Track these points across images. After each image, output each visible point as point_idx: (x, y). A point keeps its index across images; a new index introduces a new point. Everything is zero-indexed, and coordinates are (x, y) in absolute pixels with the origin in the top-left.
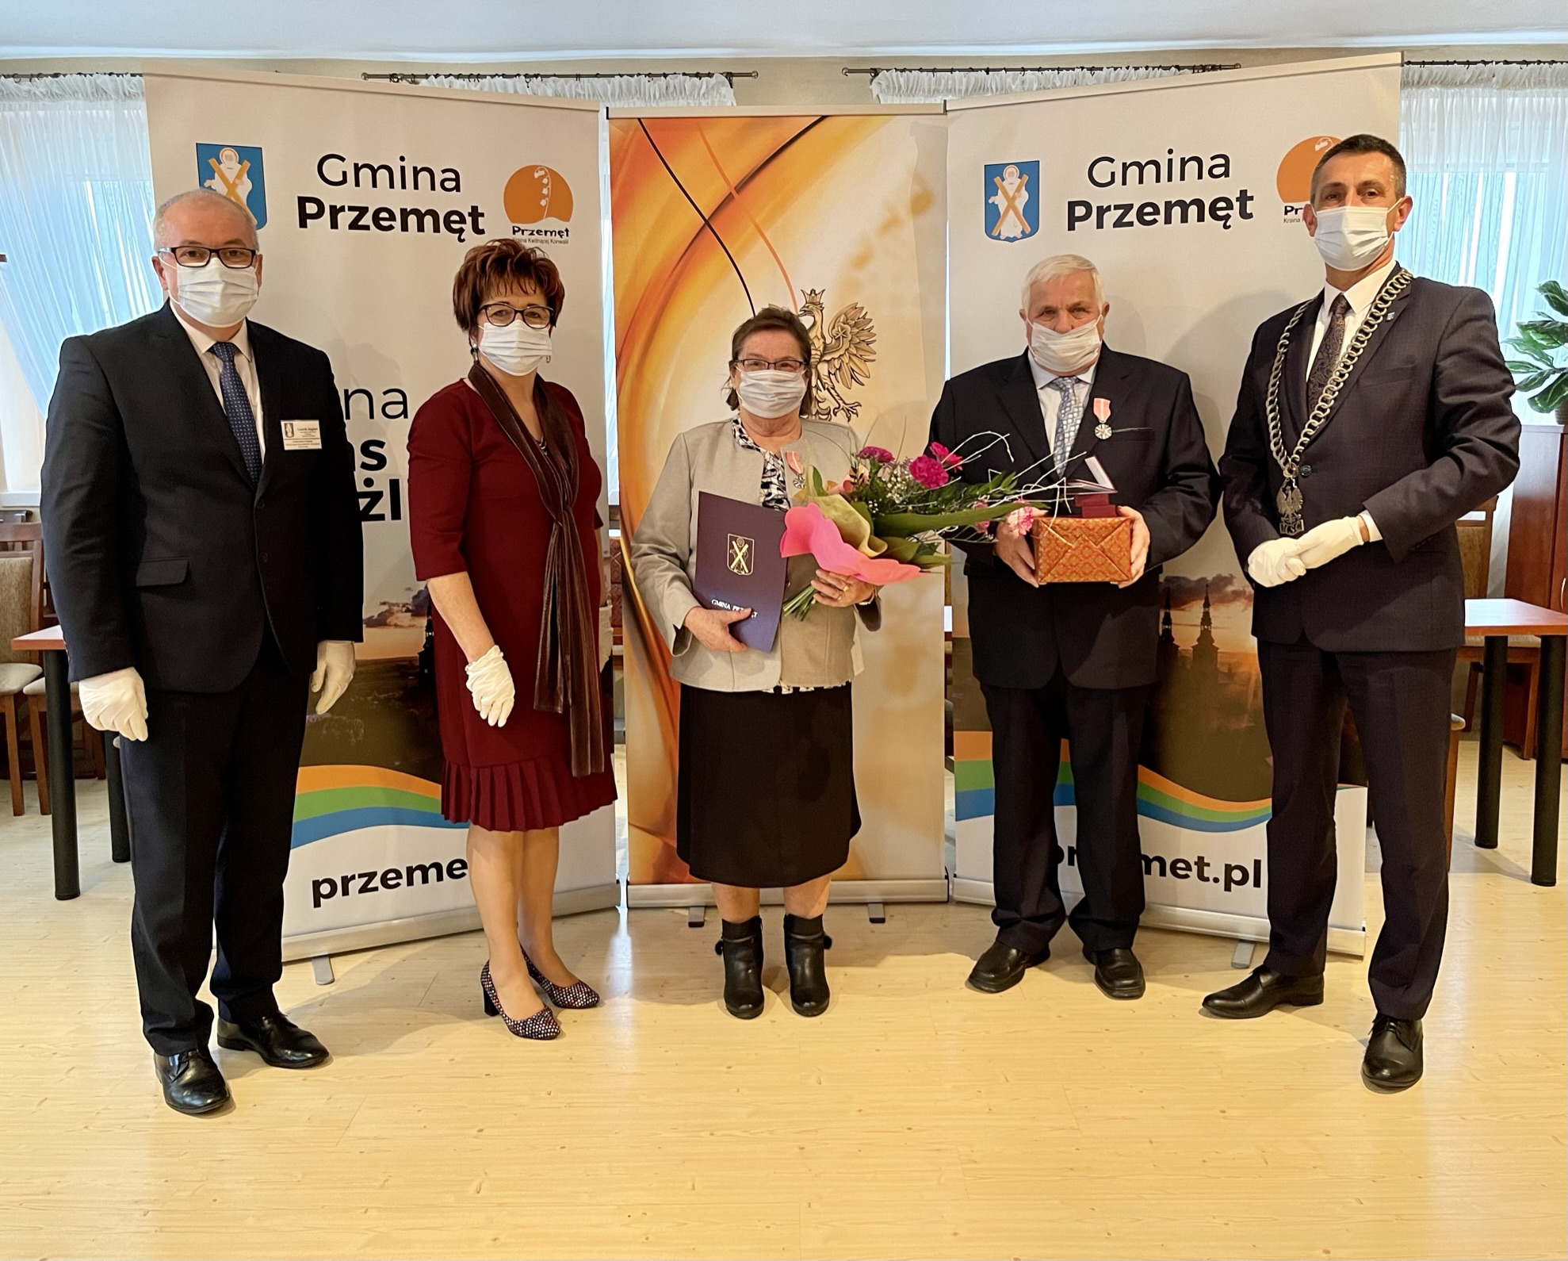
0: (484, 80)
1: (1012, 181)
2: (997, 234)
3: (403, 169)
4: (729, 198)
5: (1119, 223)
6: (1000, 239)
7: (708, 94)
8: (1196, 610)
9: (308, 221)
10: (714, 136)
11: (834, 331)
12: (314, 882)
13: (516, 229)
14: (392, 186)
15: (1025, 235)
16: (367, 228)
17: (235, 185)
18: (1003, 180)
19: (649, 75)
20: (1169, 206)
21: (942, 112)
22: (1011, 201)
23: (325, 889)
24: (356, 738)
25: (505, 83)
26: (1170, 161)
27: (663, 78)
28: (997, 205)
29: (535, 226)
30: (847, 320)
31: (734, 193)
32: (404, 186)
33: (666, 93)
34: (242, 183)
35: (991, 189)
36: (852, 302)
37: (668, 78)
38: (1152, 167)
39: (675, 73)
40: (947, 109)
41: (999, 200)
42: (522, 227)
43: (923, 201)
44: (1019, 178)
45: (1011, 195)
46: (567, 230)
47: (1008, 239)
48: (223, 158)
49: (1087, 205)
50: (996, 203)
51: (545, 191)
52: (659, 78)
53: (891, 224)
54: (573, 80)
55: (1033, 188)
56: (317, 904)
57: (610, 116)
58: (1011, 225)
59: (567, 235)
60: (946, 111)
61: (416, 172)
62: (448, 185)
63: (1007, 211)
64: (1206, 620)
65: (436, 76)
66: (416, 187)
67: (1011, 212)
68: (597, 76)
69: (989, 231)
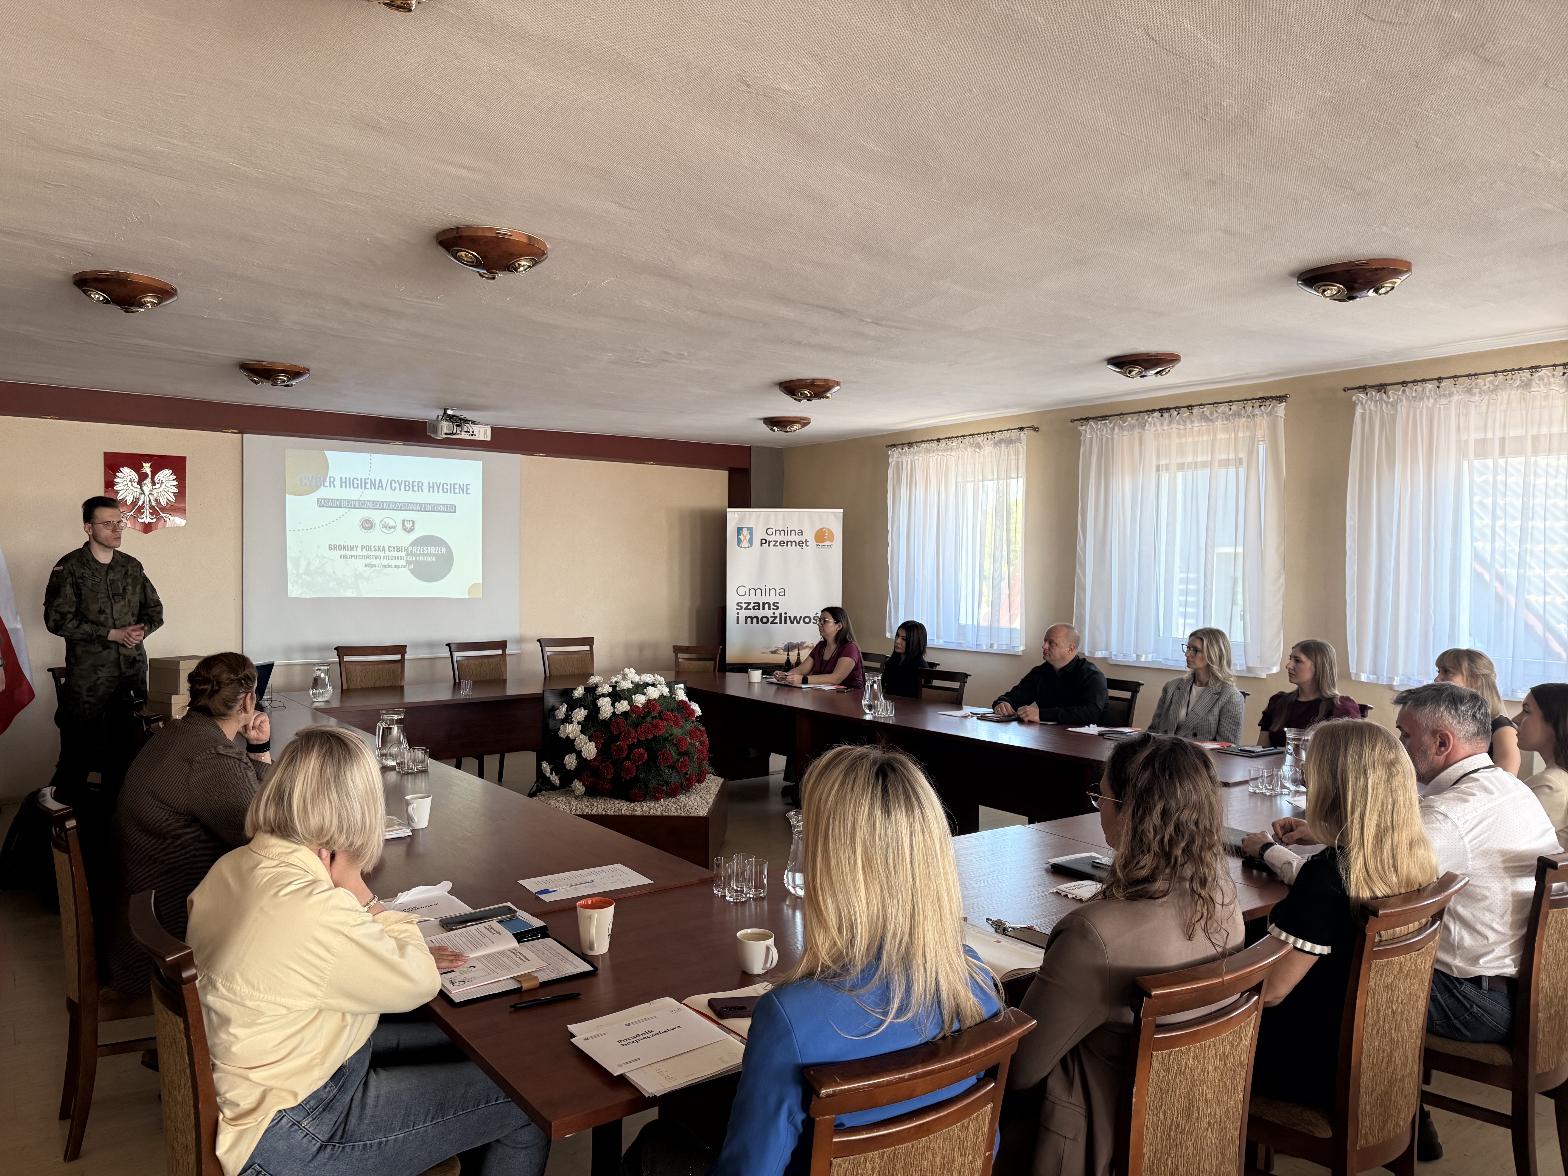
1: (745, 532)
5: (774, 545)
8: (796, 651)
20: (787, 542)
41: (741, 537)
49: (766, 540)
55: (751, 534)
58: (745, 544)
64: (799, 654)
69: (738, 546)
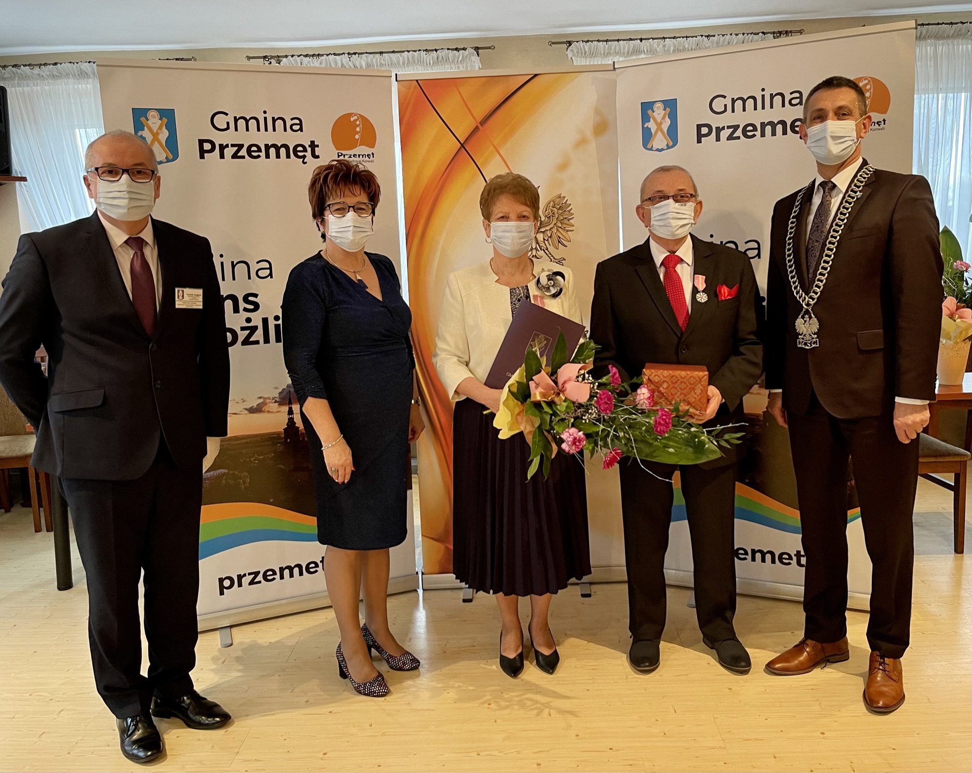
0: (322, 57)
1: (659, 112)
2: (650, 147)
3: (265, 119)
4: (476, 129)
5: (730, 138)
6: (653, 150)
7: (464, 61)
9: (205, 154)
10: (465, 90)
11: (546, 212)
12: (219, 579)
13: (340, 154)
14: (259, 130)
15: (669, 147)
16: (243, 157)
17: (158, 133)
18: (653, 112)
19: (426, 50)
20: (763, 125)
21: (612, 69)
22: (659, 125)
23: (227, 583)
24: (244, 485)
25: (335, 58)
26: (763, 96)
27: (434, 52)
28: (650, 128)
29: (352, 152)
30: (555, 205)
31: (479, 126)
32: (266, 130)
33: (437, 61)
34: (162, 133)
35: (645, 118)
36: (558, 193)
37: (438, 52)
38: (751, 101)
39: (442, 49)
40: (616, 67)
41: (651, 125)
42: (344, 152)
43: (602, 127)
44: (664, 110)
45: (659, 122)
46: (373, 154)
47: (658, 150)
48: (149, 117)
49: (709, 126)
50: (649, 127)
51: (358, 129)
52: (432, 52)
53: (582, 142)
54: (378, 56)
55: (673, 116)
56: (222, 593)
57: (398, 79)
58: (659, 141)
59: (373, 157)
60: (615, 69)
61: (274, 120)
62: (296, 127)
63: (656, 132)
65: (292, 56)
66: (274, 130)
67: (659, 133)
68: (393, 52)
69: (645, 145)
